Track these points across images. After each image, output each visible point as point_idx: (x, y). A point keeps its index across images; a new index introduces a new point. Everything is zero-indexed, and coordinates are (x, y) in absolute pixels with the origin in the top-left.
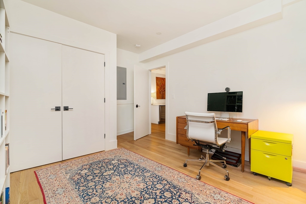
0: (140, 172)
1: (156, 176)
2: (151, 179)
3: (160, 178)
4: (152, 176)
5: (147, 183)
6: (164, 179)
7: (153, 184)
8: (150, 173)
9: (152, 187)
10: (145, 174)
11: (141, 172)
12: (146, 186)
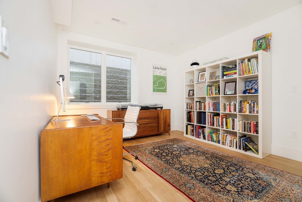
0: (186, 169)
1: (169, 164)
2: (174, 162)
3: (166, 162)
4: (173, 164)
5: (177, 160)
6: (163, 161)
7: (173, 159)
8: (175, 167)
9: (174, 158)
10: (180, 166)
11: (184, 168)
12: (178, 159)
